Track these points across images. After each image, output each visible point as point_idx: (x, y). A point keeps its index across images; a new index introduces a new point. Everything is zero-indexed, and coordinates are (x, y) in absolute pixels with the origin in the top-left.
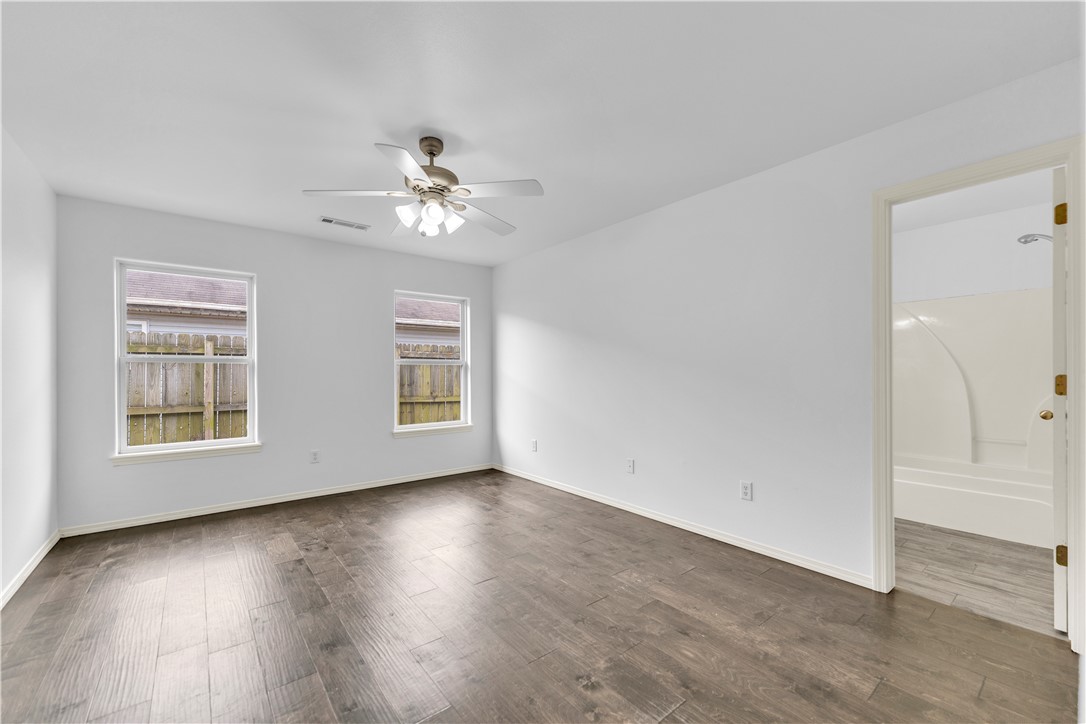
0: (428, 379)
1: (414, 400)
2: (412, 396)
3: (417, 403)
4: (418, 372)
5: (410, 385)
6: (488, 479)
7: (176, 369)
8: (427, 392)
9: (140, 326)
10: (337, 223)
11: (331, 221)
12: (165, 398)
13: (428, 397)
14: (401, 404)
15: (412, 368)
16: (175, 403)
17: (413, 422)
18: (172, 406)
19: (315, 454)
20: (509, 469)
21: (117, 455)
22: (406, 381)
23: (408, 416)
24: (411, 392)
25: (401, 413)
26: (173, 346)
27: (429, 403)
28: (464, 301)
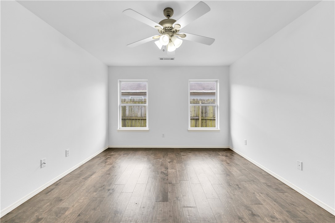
0: (212, 111)
1: (207, 118)
2: (206, 117)
3: (208, 119)
4: (208, 109)
5: (205, 113)
6: (224, 153)
7: (143, 108)
8: (212, 116)
9: (142, 97)
10: (164, 59)
11: (163, 59)
12: (141, 115)
13: (212, 118)
14: (202, 119)
15: (206, 107)
16: (143, 116)
17: (206, 126)
18: (142, 117)
19: (163, 134)
20: (235, 150)
21: (119, 129)
22: (204, 112)
23: (204, 124)
24: (206, 115)
25: (202, 123)
26: (143, 102)
27: (212, 120)
28: (217, 81)
